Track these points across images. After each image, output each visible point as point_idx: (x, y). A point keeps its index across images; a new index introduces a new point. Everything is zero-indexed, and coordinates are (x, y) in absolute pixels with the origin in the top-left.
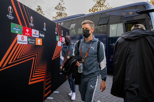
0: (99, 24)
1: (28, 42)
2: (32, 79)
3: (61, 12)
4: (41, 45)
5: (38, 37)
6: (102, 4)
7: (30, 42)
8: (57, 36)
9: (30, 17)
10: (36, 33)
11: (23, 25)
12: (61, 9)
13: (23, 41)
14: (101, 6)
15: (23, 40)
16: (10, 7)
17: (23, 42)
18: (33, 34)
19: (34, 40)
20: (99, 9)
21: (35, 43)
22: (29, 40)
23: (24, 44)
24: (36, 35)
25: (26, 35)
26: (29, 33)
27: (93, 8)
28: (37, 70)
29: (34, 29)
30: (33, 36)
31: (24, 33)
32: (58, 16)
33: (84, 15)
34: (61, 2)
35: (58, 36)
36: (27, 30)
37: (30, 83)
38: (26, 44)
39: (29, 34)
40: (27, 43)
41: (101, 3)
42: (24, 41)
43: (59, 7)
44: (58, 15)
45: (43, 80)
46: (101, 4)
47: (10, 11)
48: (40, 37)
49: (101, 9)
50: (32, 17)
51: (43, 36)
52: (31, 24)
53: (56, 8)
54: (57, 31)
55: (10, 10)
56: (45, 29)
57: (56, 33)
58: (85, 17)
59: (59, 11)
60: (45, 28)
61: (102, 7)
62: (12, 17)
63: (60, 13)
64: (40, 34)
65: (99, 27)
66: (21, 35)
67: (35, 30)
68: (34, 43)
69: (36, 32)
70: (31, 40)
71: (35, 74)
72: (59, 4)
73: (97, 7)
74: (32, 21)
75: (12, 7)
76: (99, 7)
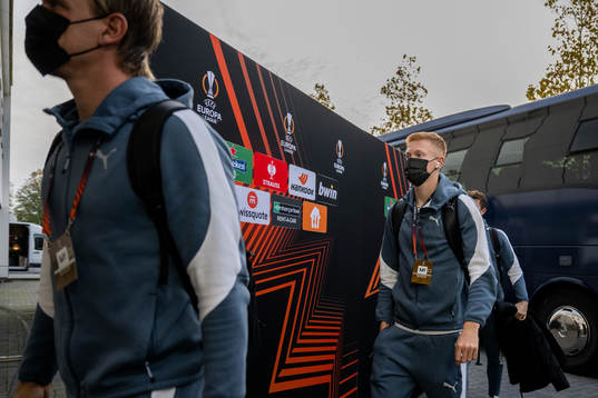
0: (574, 149)
1: (273, 215)
2: (284, 373)
3: (405, 103)
4: (324, 231)
5: (313, 197)
6: (590, 60)
7: (279, 218)
8: (387, 198)
9: (285, 115)
10: (304, 183)
11: (257, 146)
12: (406, 91)
13: (252, 210)
14: (586, 69)
15: (253, 206)
16: (211, 76)
17: (254, 215)
18: (293, 187)
19: (298, 212)
20: (573, 86)
21: (300, 221)
22: (277, 208)
23: (256, 225)
24: (303, 190)
25: (267, 189)
26: (276, 178)
27: (548, 82)
28: (304, 334)
29: (298, 164)
30: (292, 192)
31: (258, 179)
32: (394, 124)
33: (508, 108)
34: (406, 63)
35: (393, 197)
36: (272, 170)
37: (274, 388)
38: (264, 226)
39: (277, 186)
40: (267, 222)
41: (585, 55)
42: (256, 210)
43: (400, 85)
44: (395, 119)
45: (327, 379)
46: (581, 61)
47: (210, 92)
48: (320, 200)
49: (582, 84)
50: (289, 116)
51: (331, 193)
52: (287, 145)
53: (384, 90)
54: (388, 177)
55: (211, 84)
56: (340, 168)
57: (385, 185)
58: (512, 116)
59: (397, 103)
60: (339, 161)
61: (589, 74)
62: (215, 115)
63: (401, 108)
64: (321, 187)
65: (573, 166)
66: (246, 185)
67: (301, 171)
68: (294, 221)
69: (303, 179)
70: (286, 209)
71: (296, 350)
72: (399, 73)
73: (564, 78)
74: (289, 131)
75: (219, 77)
76: (572, 76)
